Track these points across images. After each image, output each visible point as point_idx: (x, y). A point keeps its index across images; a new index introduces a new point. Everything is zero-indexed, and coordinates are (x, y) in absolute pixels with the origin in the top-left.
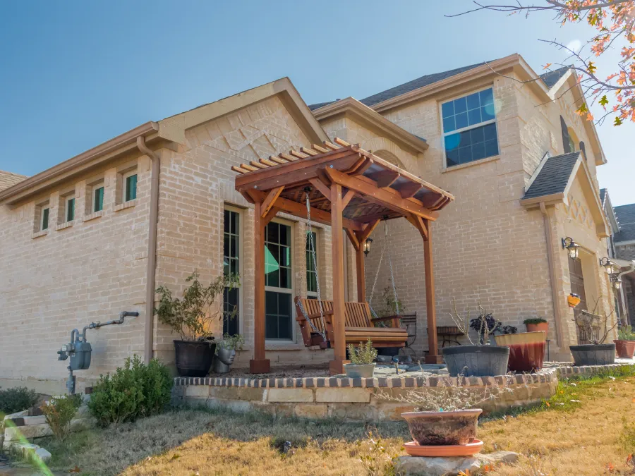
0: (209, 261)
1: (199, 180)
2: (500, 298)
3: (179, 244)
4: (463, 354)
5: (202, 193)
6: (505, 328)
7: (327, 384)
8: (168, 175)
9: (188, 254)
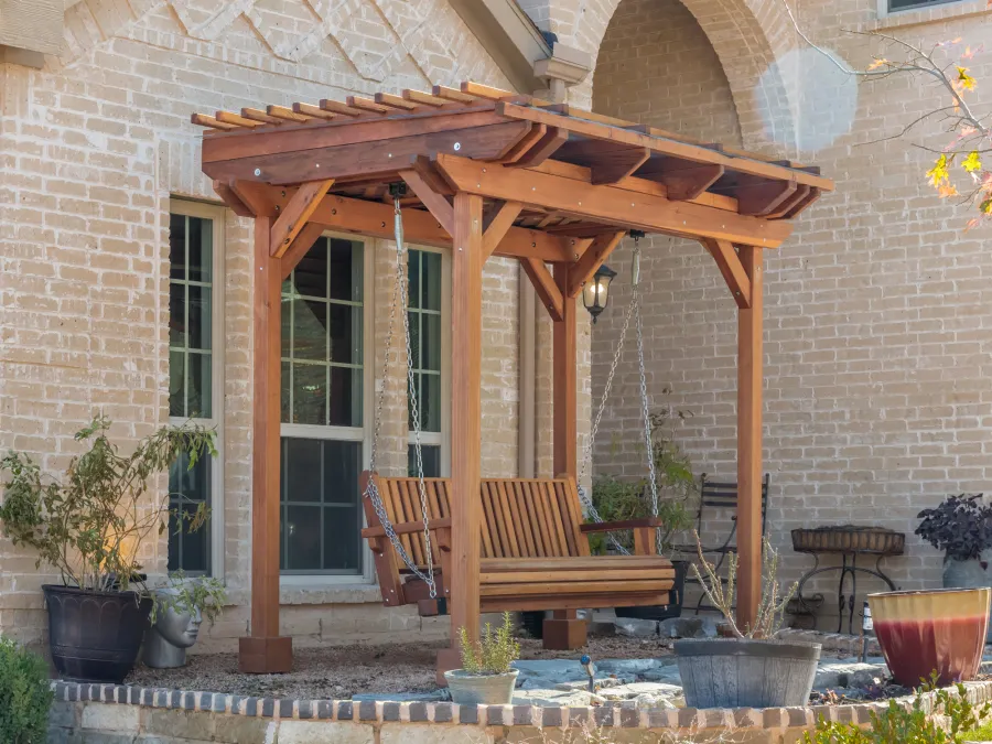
0: (131, 367)
3: (52, 327)
4: (707, 658)
7: (405, 715)
9: (76, 353)
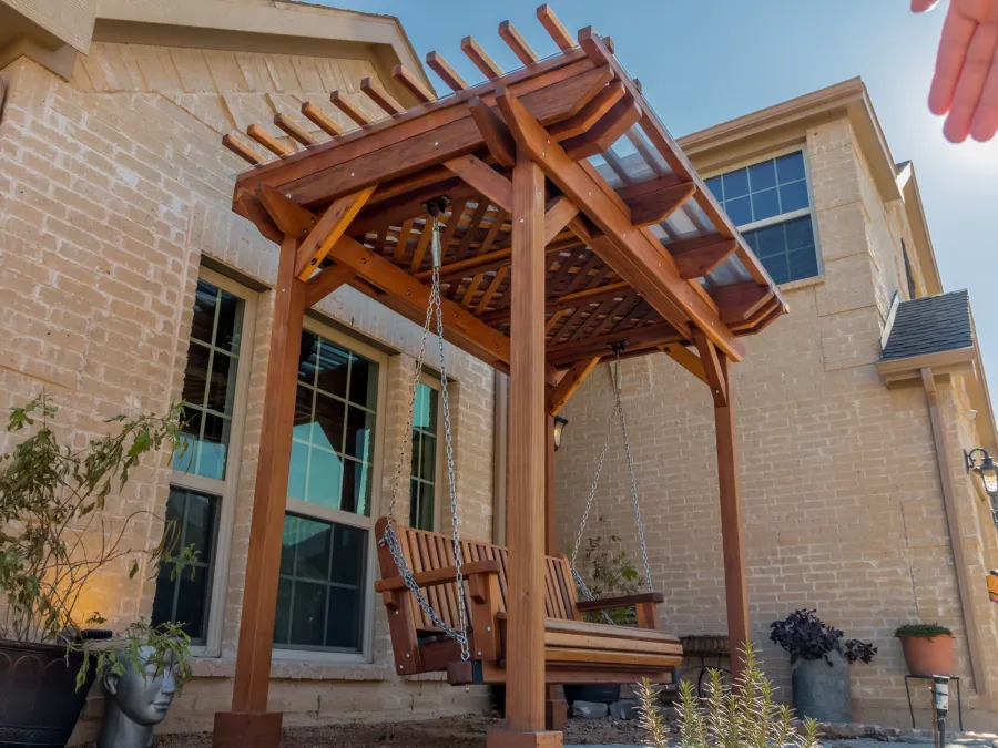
0: (134, 402)
1: (130, 178)
2: (832, 576)
3: (34, 332)
5: (133, 213)
6: (850, 645)
8: (25, 132)
